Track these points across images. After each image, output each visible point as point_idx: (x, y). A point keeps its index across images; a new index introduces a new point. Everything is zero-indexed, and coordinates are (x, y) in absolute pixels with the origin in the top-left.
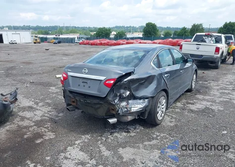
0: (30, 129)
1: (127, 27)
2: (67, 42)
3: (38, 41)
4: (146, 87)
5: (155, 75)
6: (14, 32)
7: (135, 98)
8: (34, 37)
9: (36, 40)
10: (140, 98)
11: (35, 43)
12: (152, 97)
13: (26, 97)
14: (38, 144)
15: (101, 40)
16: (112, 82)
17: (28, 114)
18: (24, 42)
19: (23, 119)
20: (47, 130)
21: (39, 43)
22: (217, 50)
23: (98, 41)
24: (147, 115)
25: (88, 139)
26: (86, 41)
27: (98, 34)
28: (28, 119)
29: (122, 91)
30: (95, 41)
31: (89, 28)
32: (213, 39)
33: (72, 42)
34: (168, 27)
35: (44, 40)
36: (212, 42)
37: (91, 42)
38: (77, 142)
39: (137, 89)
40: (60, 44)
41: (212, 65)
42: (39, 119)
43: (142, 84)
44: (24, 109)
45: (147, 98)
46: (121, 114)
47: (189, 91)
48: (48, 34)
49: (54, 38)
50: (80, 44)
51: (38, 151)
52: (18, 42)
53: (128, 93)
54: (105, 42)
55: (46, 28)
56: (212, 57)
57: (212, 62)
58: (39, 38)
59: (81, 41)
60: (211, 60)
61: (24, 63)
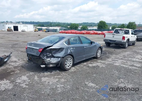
0: (11, 69)
1: (90, 23)
2: (53, 32)
3: (37, 30)
4: (60, 53)
5: (64, 48)
6: (25, 25)
7: (54, 57)
8: (35, 28)
9: (36, 30)
10: (57, 57)
11: (35, 31)
12: (63, 57)
13: (16, 57)
14: (11, 74)
15: (72, 30)
16: (41, 50)
17: (13, 64)
18: (29, 31)
19: (10, 65)
20: (17, 70)
21: (37, 31)
22: (124, 38)
23: (70, 31)
24: (59, 65)
25: (33, 74)
26: (63, 31)
27: (71, 27)
28: (12, 65)
29: (48, 54)
30: (69, 31)
31: (67, 23)
32: (123, 32)
33: (56, 32)
34: (115, 24)
35: (40, 30)
36: (122, 33)
37: (66, 31)
38: (27, 75)
39: (55, 53)
40: (49, 32)
41: (121, 46)
42: (17, 65)
43: (57, 51)
44: (12, 62)
45: (60, 57)
46: (47, 63)
47: (94, 58)
48: (44, 26)
49: (46, 29)
50: (60, 33)
51: (10, 76)
52: (26, 30)
53: (51, 55)
54: (74, 32)
55: (43, 23)
56: (120, 42)
57: (122, 45)
58: (38, 28)
59: (61, 31)
60: (120, 43)
61: (23, 42)
